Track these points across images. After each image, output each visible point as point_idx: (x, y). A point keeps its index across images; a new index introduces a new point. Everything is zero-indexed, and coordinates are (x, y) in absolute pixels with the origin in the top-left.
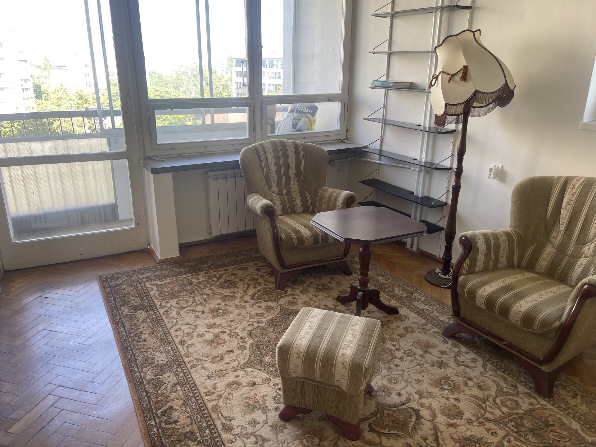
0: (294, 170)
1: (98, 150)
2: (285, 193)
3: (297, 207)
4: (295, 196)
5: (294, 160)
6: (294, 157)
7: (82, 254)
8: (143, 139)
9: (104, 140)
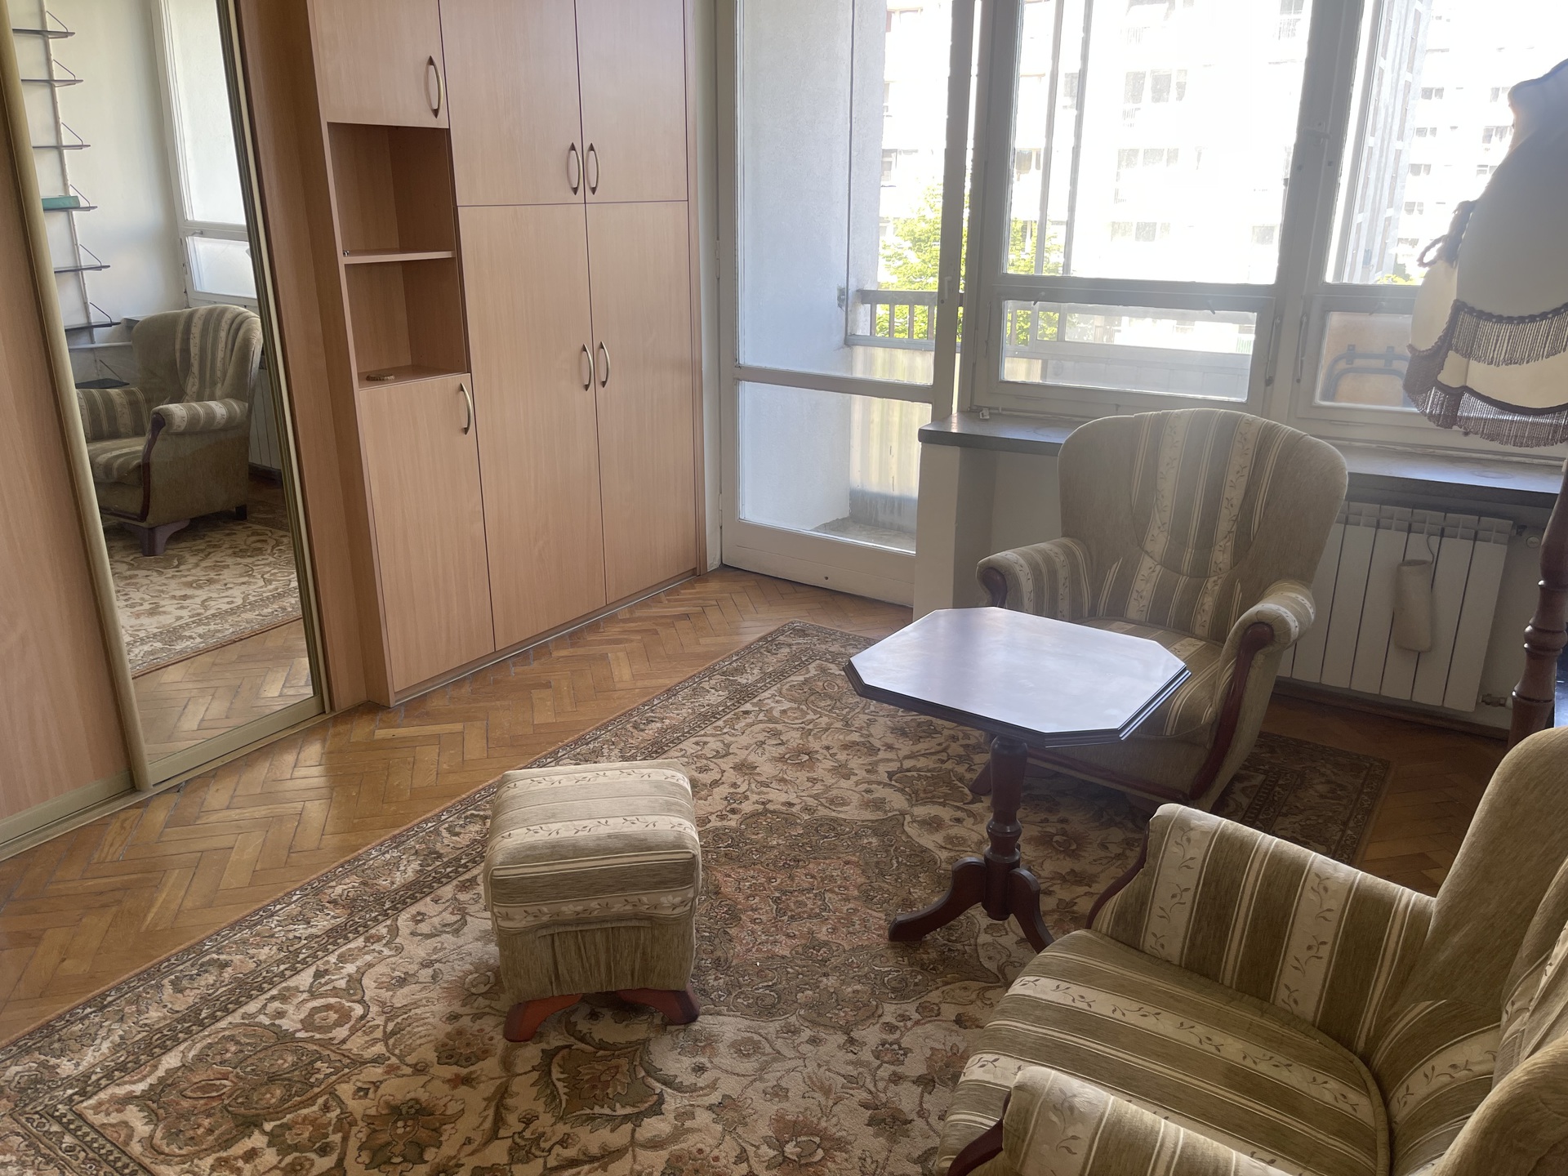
0: (1236, 511)
1: (900, 377)
2: (1186, 567)
3: (1199, 617)
4: (1209, 586)
5: (1244, 480)
6: (1246, 472)
7: (827, 578)
8: (974, 365)
9: (1037, 365)
